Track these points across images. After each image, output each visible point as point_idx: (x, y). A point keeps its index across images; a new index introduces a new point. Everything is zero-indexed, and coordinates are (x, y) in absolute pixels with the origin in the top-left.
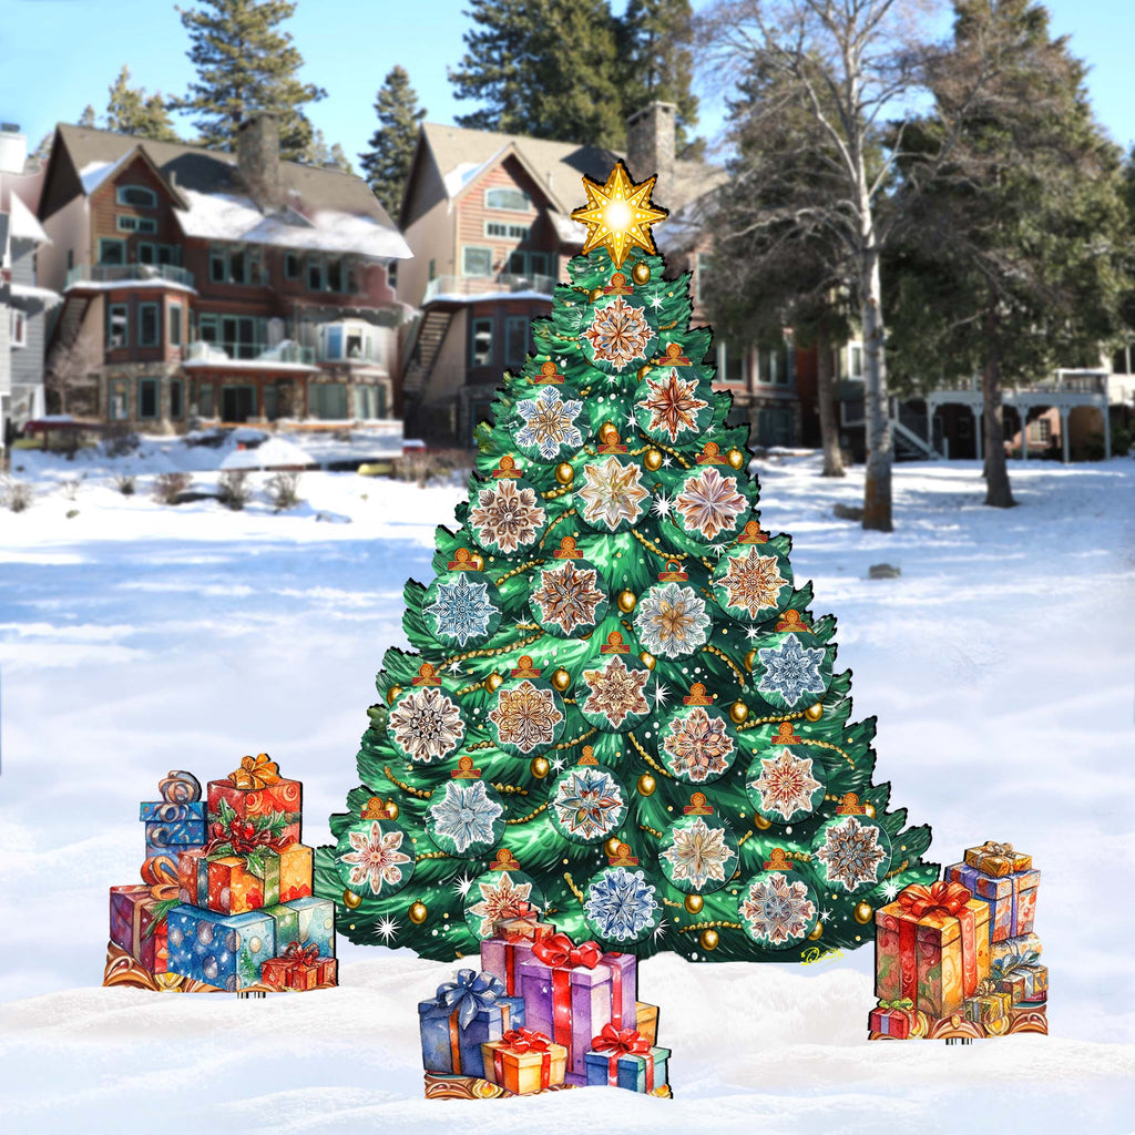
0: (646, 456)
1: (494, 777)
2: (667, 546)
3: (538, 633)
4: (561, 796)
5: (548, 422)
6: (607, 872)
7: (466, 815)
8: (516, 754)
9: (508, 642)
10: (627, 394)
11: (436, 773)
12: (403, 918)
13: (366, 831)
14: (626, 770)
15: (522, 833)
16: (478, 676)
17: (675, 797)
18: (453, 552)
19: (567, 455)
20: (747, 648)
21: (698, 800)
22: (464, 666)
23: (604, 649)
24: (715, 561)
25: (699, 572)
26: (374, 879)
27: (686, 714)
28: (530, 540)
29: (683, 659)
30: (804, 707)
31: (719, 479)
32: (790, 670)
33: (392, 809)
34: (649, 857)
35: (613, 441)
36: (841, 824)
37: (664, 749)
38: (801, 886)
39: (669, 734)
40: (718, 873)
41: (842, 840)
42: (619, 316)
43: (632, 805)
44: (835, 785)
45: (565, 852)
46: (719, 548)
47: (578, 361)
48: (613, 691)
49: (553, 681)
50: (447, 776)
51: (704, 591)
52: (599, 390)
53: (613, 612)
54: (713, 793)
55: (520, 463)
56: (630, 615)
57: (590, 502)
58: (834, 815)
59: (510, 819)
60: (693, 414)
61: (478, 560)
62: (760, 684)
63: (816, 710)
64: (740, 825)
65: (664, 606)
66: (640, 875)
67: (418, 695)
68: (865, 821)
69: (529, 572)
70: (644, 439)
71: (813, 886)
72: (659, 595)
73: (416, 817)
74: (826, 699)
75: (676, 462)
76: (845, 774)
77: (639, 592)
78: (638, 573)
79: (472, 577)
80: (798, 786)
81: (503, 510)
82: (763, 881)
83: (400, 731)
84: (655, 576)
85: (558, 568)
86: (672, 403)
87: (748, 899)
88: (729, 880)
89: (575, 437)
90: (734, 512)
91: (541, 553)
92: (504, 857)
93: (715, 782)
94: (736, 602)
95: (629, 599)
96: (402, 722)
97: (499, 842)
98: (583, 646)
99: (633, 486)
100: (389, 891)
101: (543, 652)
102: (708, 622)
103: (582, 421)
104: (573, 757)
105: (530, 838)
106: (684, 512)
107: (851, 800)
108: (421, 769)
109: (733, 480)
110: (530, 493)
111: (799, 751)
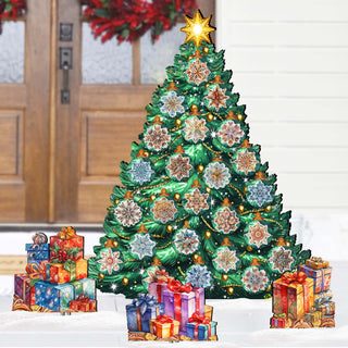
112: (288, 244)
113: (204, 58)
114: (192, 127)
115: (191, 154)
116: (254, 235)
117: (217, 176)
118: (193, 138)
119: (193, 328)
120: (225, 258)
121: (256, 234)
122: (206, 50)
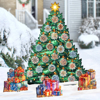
0: (58, 32)
1: (42, 65)
2: (60, 41)
3: (47, 50)
4: (49, 67)
5: (48, 29)
6: (54, 75)
7: (39, 69)
8: (44, 63)
9: (44, 51)
10: (56, 26)
11: (36, 65)
12: (33, 80)
13: (29, 71)
14: (56, 65)
15: (45, 71)
16: (40, 55)
17: (61, 68)
18: (38, 42)
19: (50, 32)
20: (68, 52)
21: (63, 68)
22: (39, 54)
23: (54, 52)
24: (65, 43)
25: (63, 44)
26: (30, 76)
27: (62, 59)
28: (46, 41)
29: (62, 53)
30: (74, 58)
31: (65, 35)
32: (73, 54)
33: (32, 69)
34: (58, 74)
35: (54, 31)
36: (78, 70)
37: (60, 63)
38: (74, 77)
39: (60, 61)
40: (65, 75)
41: (78, 72)
42: (55, 18)
43: (56, 68)
44: (77, 66)
45: (49, 73)
46: (65, 42)
47: (51, 22)
48: (55, 57)
49: (48, 55)
50: (37, 65)
51: (64, 46)
52: (53, 25)
53: (54, 48)
54: (65, 67)
55: (45, 33)
56: (56, 49)
57: (52, 37)
58: (77, 69)
59: (44, 70)
60: (63, 28)
61: (40, 43)
62: (70, 56)
63: (75, 58)
64: (68, 70)
65: (60, 48)
66: (57, 76)
67: (34, 57)
68: (81, 70)
69: (46, 44)
70: (58, 30)
71: (75, 77)
72: (59, 47)
73: (34, 70)
74: (76, 57)
75: (61, 33)
76: (79, 65)
77: (57, 46)
78: (57, 44)
79: (40, 45)
80: (74, 66)
81: (43, 38)
82: (70, 76)
83: (32, 61)
84: (59, 45)
85: (49, 44)
86: (61, 27)
87: (68, 78)
88: (67, 76)
89: (50, 30)
90: (67, 38)
91: (47, 42)
92: (43, 74)
93: (65, 66)
94: (67, 47)
95: (56, 47)
96: (33, 60)
97: (43, 72)
98: (51, 52)
99: (57, 35)
100: (31, 77)
101: (47, 52)
102: (64, 49)
103: (51, 29)
104: (50, 63)
105: (46, 72)
106: (62, 38)
107: (79, 68)
108: (34, 65)
109: (67, 35)
110: (46, 36)
111: (74, 63)
112: (81, 69)
113: (57, 15)
114: (54, 35)
115: (53, 43)
116: (71, 66)
117: (61, 49)
118: (54, 38)
119: (56, 92)
120: (63, 73)
121: (72, 66)
122: (58, 13)
